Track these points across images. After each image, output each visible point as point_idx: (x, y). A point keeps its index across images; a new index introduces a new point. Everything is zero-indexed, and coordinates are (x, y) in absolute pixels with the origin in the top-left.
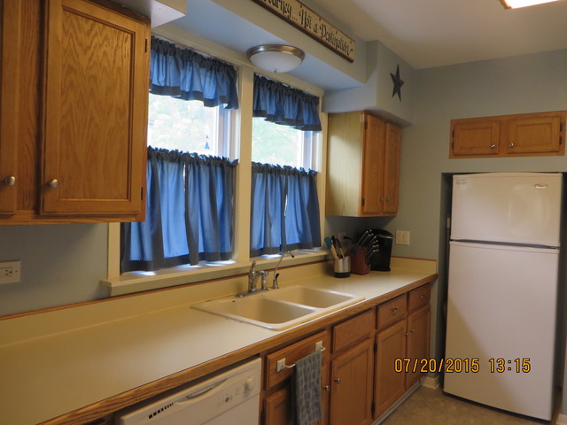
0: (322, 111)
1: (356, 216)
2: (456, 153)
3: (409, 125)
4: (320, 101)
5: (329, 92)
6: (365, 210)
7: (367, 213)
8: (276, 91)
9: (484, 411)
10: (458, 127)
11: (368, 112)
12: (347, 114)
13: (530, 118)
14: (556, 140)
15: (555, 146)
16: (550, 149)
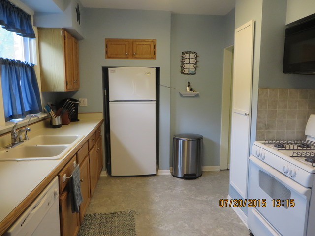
0: (34, 25)
1: (64, 91)
2: (108, 56)
3: (82, 39)
4: (32, 18)
5: (38, 13)
6: (68, 88)
7: (69, 89)
8: (7, 7)
9: (131, 178)
10: (109, 43)
11: (65, 30)
12: (51, 30)
13: (142, 41)
14: (152, 53)
15: (152, 55)
16: (150, 56)
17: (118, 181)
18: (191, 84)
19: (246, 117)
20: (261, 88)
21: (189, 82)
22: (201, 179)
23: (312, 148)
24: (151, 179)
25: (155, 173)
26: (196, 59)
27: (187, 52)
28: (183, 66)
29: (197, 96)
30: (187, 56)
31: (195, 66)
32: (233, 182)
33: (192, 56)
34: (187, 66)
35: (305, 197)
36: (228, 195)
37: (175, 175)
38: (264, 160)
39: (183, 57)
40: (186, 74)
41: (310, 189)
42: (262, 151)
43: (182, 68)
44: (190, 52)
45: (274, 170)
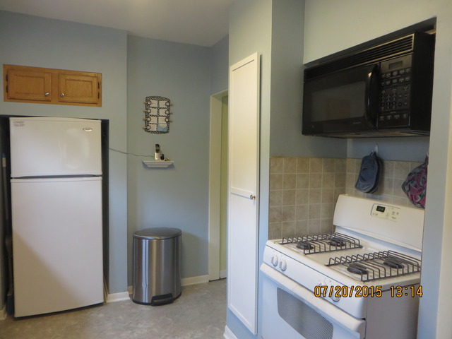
10: (11, 73)
13: (75, 75)
14: (95, 95)
15: (95, 99)
16: (91, 100)
17: (28, 326)
18: (161, 148)
19: (252, 201)
20: (275, 156)
21: (157, 145)
22: (180, 300)
23: (348, 246)
24: (93, 313)
25: (101, 301)
26: (169, 110)
27: (153, 98)
28: (149, 119)
29: (171, 166)
30: (154, 103)
31: (167, 120)
32: (232, 305)
33: (162, 104)
34: (154, 120)
35: (358, 335)
36: (226, 327)
37: (137, 301)
38: (285, 273)
39: (147, 106)
40: (153, 132)
41: (363, 321)
42: (282, 258)
43: (147, 122)
44: (159, 99)
45: (303, 289)
